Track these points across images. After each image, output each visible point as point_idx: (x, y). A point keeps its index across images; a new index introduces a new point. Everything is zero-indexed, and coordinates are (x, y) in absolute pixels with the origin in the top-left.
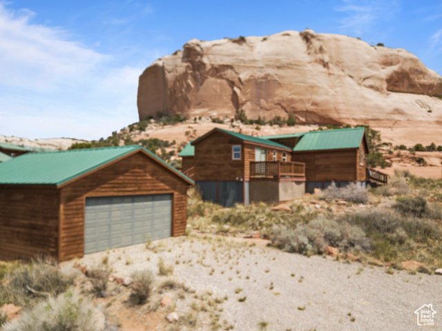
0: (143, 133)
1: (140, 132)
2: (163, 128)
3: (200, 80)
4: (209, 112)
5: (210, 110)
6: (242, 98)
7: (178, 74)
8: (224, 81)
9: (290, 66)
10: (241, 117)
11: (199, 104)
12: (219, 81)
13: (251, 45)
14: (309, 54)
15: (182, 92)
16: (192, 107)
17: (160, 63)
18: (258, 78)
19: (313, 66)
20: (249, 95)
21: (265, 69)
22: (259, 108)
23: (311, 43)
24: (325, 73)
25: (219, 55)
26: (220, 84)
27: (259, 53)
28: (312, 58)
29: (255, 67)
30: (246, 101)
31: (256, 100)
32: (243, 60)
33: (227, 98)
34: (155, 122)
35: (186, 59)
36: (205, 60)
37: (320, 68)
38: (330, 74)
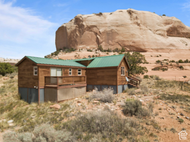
0: (56, 56)
1: (55, 56)
2: (65, 54)
3: (82, 33)
4: (86, 47)
5: (86, 46)
6: (101, 40)
7: (72, 30)
8: (93, 33)
9: (122, 25)
10: (100, 49)
11: (81, 43)
12: (90, 32)
13: (105, 16)
14: (131, 20)
15: (74, 38)
16: (78, 44)
17: (65, 25)
18: (108, 31)
19: (133, 25)
20: (104, 39)
21: (111, 27)
22: (108, 44)
23: (132, 15)
24: (138, 28)
25: (90, 21)
26: (91, 34)
27: (108, 20)
28: (132, 22)
29: (107, 26)
30: (103, 42)
31: (107, 41)
32: (101, 23)
33: (94, 40)
34: (62, 52)
35: (76, 23)
36: (84, 23)
37: (136, 26)
38: (140, 29)
